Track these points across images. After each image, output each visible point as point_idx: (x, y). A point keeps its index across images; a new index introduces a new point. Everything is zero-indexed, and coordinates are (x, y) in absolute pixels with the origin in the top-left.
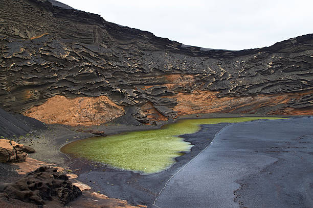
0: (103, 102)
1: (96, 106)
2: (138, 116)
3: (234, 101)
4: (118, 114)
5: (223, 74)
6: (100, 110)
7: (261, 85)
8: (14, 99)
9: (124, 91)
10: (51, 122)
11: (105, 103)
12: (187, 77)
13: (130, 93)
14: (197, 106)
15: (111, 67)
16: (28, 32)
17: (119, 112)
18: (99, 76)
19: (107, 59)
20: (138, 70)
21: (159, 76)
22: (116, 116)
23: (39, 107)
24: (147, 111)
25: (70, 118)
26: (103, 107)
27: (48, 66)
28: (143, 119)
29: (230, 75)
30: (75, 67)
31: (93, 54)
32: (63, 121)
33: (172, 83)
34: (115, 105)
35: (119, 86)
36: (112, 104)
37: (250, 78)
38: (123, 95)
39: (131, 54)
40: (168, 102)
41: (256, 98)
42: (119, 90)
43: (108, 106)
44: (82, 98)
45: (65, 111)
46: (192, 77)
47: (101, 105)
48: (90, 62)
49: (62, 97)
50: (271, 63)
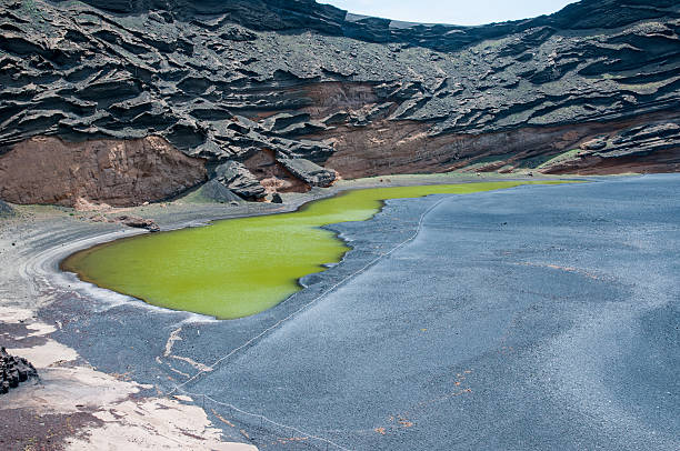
0: (154, 151)
1: (137, 159)
2: (237, 182)
3: (467, 143)
4: (191, 179)
5: (441, 81)
6: (147, 170)
7: (528, 105)
9: (205, 124)
11: (158, 154)
12: (358, 89)
13: (221, 128)
14: (382, 157)
15: (173, 69)
17: (194, 173)
18: (142, 90)
19: (164, 48)
20: (241, 76)
21: (290, 88)
22: (187, 183)
24: (261, 171)
25: (74, 191)
26: (154, 162)
27: (10, 66)
28: (250, 190)
29: (456, 85)
30: (81, 67)
31: (130, 36)
32: (57, 198)
33: (322, 106)
34: (183, 158)
35: (194, 114)
36: (177, 156)
37: (505, 91)
38: (202, 135)
39: (223, 37)
40: (311, 150)
41: (515, 136)
42: (193, 122)
43: (168, 160)
44: (100, 142)
45: (61, 174)
46: (369, 89)
47: (149, 157)
48: (121, 57)
49: (51, 139)
50: (554, 54)
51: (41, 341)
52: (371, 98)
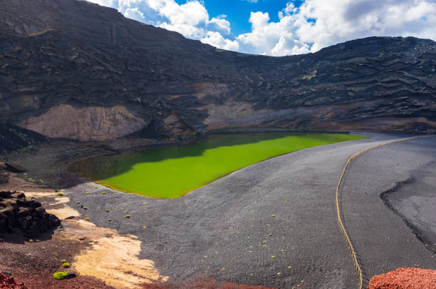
0: (119, 113)
1: (111, 117)
3: (273, 113)
4: (137, 127)
5: (261, 83)
6: (116, 123)
7: (302, 96)
8: (7, 107)
9: (145, 101)
10: (55, 135)
11: (121, 115)
12: (221, 85)
13: (153, 103)
14: (231, 119)
15: (130, 73)
16: (26, 27)
17: (139, 124)
19: (126, 62)
20: (163, 77)
22: (135, 129)
23: (40, 118)
24: (172, 124)
25: (78, 132)
26: (119, 118)
27: (50, 69)
28: (166, 134)
29: (269, 85)
31: (110, 56)
32: (70, 135)
33: (203, 93)
34: (134, 116)
36: (131, 116)
38: (143, 106)
41: (297, 110)
42: (139, 99)
43: (126, 118)
44: (93, 108)
45: (73, 124)
46: (226, 85)
47: (117, 116)
48: (104, 66)
49: (68, 106)
50: (316, 72)
51: (61, 206)
52: (227, 90)
